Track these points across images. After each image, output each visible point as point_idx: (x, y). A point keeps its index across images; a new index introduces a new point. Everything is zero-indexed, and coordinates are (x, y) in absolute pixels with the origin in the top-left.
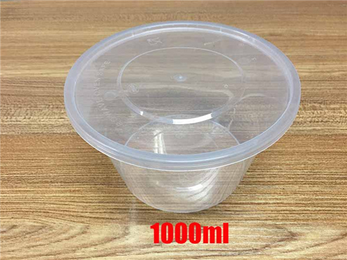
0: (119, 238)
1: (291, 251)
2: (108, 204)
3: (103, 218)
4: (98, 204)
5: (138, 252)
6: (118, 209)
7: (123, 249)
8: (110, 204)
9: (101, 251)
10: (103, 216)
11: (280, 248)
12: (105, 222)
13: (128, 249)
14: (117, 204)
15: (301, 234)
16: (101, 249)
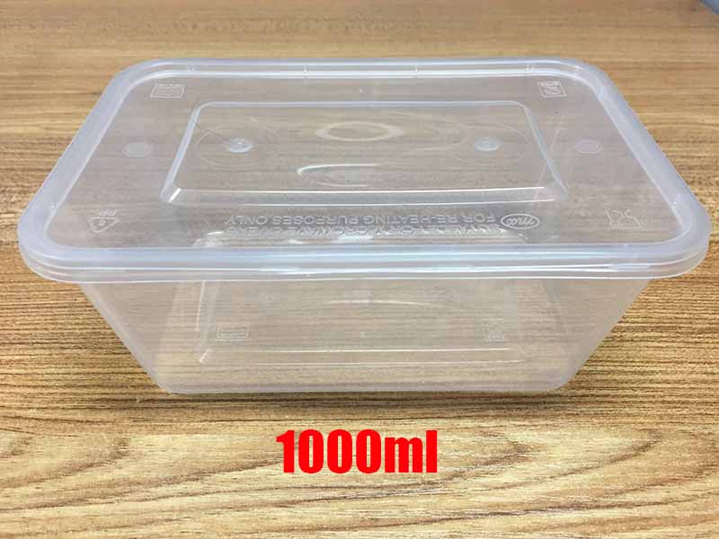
0: (100, 464)
1: (514, 485)
2: (85, 391)
3: (68, 421)
4: (61, 390)
5: (142, 495)
6: (108, 400)
7: (107, 490)
8: (92, 390)
9: (50, 494)
10: (68, 417)
11: (489, 480)
12: (72, 430)
13: (119, 489)
14: (107, 391)
15: (539, 448)
16: (52, 489)
